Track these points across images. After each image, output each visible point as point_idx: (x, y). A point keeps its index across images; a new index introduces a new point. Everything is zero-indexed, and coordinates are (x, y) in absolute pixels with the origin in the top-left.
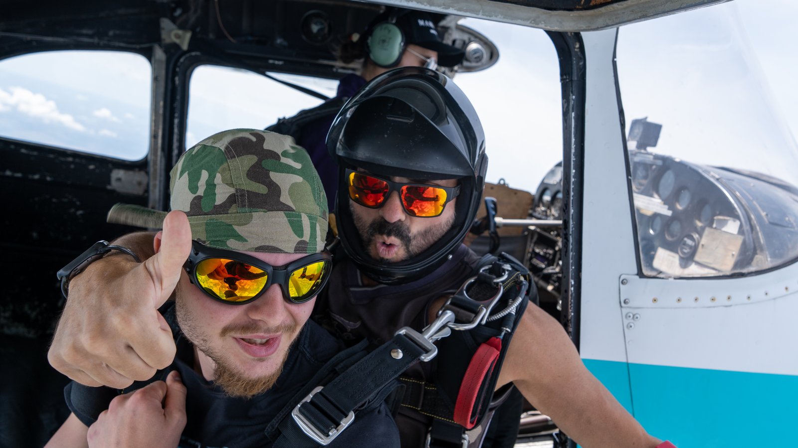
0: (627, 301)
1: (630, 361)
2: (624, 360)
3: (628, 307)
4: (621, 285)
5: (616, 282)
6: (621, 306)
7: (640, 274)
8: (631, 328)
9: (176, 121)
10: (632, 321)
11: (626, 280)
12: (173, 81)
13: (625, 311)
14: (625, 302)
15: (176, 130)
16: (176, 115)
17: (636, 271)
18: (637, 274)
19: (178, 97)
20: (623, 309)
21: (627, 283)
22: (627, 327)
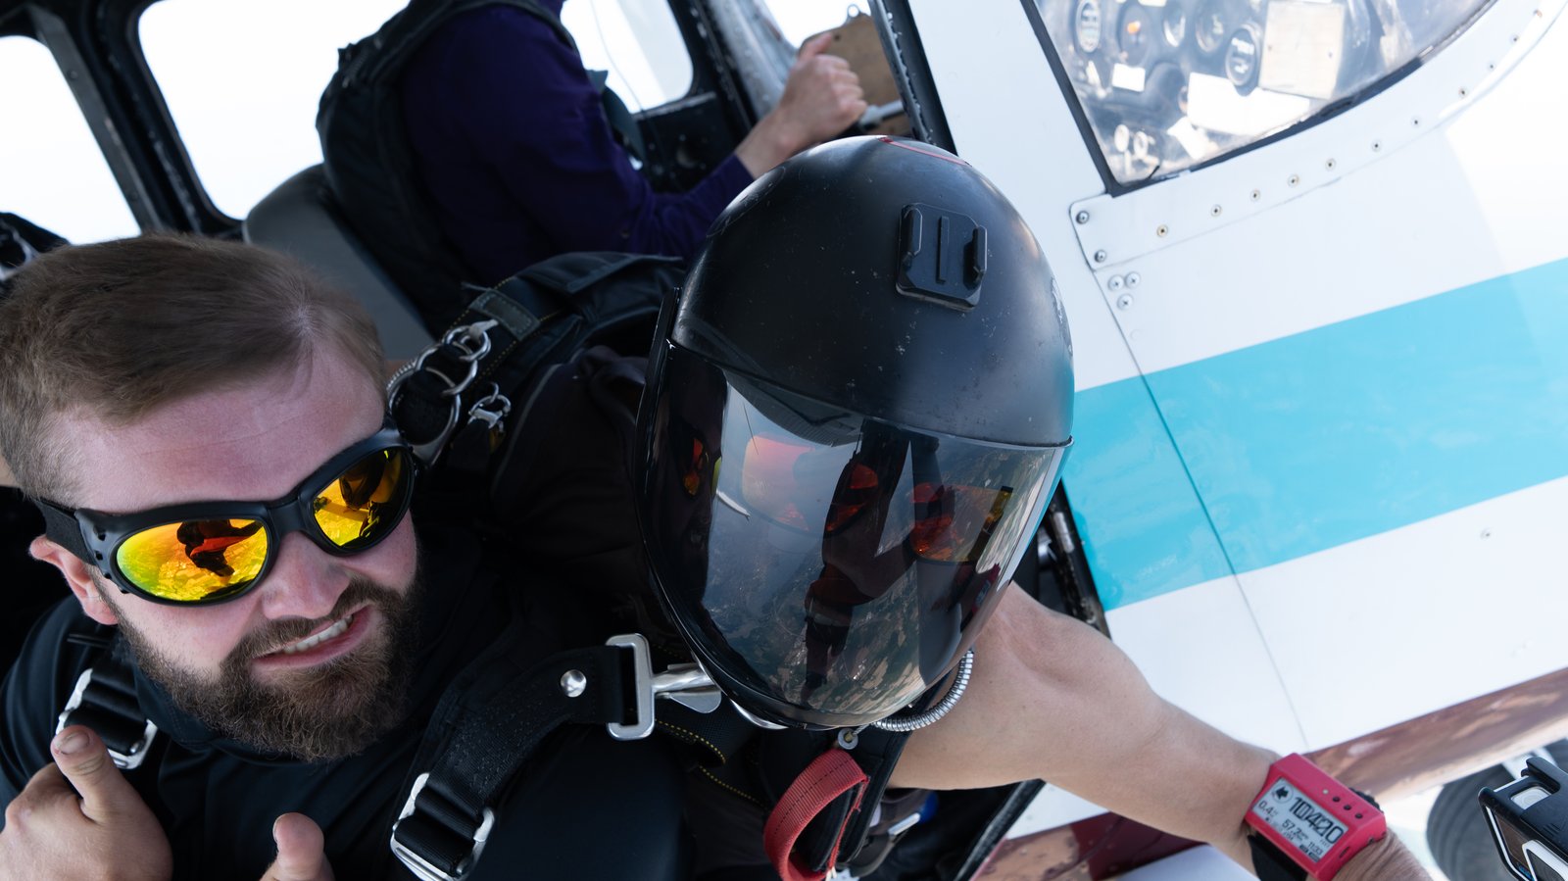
0: (1100, 255)
1: (1147, 369)
2: (1133, 373)
3: (1107, 266)
4: (1078, 227)
5: (1065, 224)
6: (1092, 270)
7: (1115, 187)
8: (1126, 307)
9: (159, 147)
10: (1126, 290)
11: (1085, 212)
12: (108, 67)
13: (1103, 277)
14: (1096, 257)
15: (168, 167)
16: (152, 135)
17: (1100, 186)
18: (1107, 192)
19: (136, 97)
20: (1096, 274)
21: (1088, 218)
22: (1118, 305)
